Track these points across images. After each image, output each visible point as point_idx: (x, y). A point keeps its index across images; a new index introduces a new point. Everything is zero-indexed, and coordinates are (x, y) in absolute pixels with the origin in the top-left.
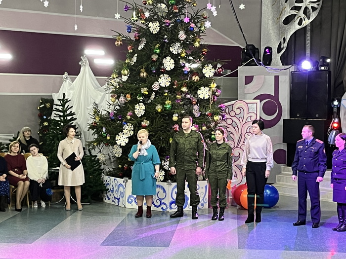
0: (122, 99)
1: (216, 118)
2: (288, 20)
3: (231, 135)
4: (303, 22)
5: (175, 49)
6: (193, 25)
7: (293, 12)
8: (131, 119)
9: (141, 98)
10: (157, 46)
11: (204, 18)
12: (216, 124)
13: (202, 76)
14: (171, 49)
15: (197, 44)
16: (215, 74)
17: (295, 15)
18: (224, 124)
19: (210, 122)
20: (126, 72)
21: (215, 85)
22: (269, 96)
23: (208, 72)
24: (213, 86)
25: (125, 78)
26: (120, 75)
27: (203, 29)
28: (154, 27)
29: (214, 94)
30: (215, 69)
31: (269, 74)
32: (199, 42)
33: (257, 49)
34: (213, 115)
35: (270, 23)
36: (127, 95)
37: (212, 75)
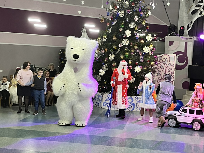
0: (103, 51)
1: (152, 63)
2: (194, 12)
3: (160, 72)
4: (202, 13)
5: (132, 26)
6: (142, 13)
7: (197, 8)
8: (107, 62)
9: (113, 51)
10: (122, 24)
11: (148, 10)
12: (152, 66)
13: (146, 40)
14: (130, 26)
15: (144, 23)
16: (153, 40)
17: (198, 9)
18: (156, 66)
19: (149, 65)
20: (105, 37)
21: (152, 46)
22: (181, 53)
23: (149, 38)
24: (151, 46)
25: (105, 40)
26: (102, 38)
27: (147, 15)
28: (121, 14)
29: (151, 50)
30: (153, 37)
31: (182, 41)
32: (145, 22)
33: (176, 27)
34: (150, 61)
35: (184, 13)
36: (105, 49)
37: (151, 40)
